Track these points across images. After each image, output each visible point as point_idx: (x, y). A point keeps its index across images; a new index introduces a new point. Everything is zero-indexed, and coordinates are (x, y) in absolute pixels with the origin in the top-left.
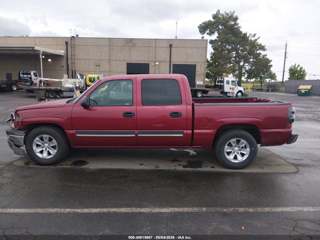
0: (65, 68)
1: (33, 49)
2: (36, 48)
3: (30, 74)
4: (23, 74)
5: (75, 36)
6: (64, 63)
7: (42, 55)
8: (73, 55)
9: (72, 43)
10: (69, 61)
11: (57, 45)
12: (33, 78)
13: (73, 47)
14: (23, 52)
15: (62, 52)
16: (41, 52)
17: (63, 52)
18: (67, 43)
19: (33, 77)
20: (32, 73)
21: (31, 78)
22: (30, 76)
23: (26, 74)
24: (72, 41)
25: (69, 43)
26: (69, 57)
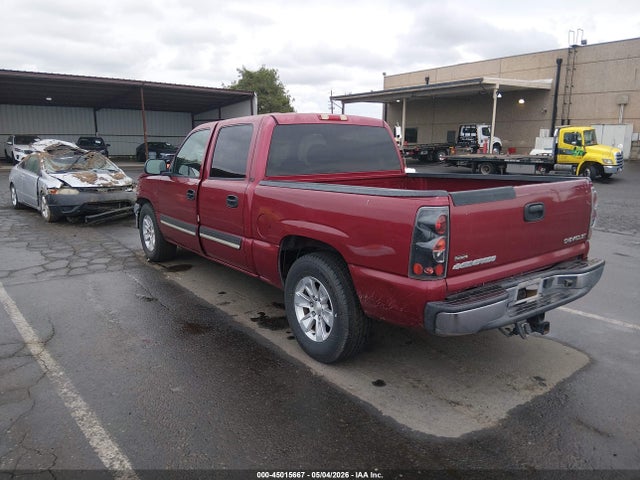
0: (549, 115)
1: (480, 83)
2: (487, 80)
3: (475, 131)
4: (465, 132)
5: (579, 44)
6: (548, 105)
7: (498, 93)
8: (570, 86)
9: (571, 61)
10: (560, 98)
11: (539, 68)
12: (479, 137)
13: (572, 68)
14: (465, 90)
15: (547, 82)
16: (498, 87)
17: (550, 81)
18: (559, 62)
19: (481, 136)
20: (480, 129)
21: (476, 138)
22: (474, 135)
23: (470, 131)
24: (572, 55)
25: (564, 62)
26: (561, 90)
